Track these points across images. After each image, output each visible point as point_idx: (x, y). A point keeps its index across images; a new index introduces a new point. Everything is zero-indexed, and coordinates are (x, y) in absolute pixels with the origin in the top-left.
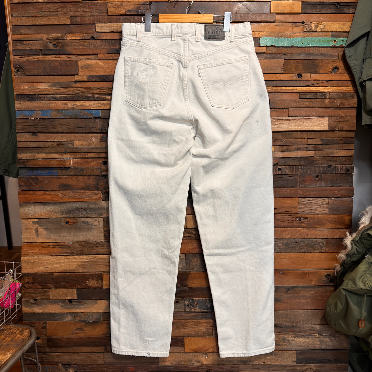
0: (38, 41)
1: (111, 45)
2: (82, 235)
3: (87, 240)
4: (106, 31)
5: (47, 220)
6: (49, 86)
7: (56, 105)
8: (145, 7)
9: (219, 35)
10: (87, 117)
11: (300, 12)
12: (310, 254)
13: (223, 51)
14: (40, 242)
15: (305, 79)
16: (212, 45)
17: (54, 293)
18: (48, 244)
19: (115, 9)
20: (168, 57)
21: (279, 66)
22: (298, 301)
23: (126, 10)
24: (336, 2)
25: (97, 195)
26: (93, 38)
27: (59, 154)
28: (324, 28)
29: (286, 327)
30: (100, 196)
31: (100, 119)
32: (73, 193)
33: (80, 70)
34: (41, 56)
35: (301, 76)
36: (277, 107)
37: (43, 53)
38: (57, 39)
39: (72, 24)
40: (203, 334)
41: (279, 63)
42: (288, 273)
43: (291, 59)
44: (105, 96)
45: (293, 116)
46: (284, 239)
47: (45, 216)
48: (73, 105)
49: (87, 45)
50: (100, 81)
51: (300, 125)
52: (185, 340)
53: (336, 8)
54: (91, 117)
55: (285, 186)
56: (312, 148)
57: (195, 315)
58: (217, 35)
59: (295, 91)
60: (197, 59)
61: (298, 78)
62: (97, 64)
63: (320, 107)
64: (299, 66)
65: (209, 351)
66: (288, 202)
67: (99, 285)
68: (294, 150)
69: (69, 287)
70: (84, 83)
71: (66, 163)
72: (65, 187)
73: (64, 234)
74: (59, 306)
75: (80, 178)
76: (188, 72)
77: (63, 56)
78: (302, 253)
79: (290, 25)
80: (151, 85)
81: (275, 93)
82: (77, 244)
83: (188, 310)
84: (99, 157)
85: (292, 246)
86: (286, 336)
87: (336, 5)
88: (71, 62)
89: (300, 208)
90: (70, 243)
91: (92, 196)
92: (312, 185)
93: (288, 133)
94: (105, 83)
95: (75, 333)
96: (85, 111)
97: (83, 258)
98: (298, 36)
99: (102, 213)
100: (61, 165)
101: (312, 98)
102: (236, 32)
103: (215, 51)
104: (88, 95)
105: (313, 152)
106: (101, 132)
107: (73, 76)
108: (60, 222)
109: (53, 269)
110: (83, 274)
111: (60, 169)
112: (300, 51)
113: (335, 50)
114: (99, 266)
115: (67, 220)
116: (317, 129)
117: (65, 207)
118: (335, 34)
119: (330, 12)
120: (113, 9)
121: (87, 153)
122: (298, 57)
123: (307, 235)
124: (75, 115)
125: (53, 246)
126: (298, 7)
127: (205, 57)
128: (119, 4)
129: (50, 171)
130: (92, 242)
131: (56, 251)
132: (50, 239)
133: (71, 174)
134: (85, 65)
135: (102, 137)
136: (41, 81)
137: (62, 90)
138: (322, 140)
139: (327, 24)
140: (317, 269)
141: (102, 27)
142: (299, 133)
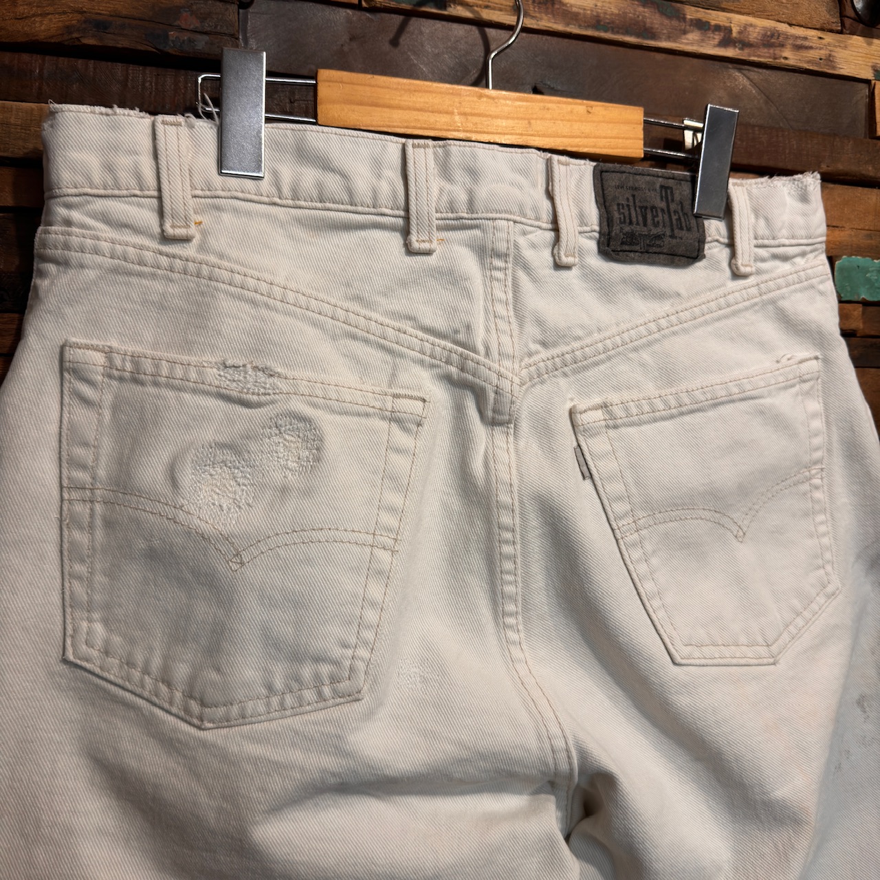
8: (209, 16)
9: (676, 231)
13: (701, 325)
16: (643, 289)
20: (388, 358)
58: (668, 233)
60: (565, 375)
76: (517, 451)
80: (281, 552)
102: (762, 222)
103: (663, 322)
127: (609, 358)
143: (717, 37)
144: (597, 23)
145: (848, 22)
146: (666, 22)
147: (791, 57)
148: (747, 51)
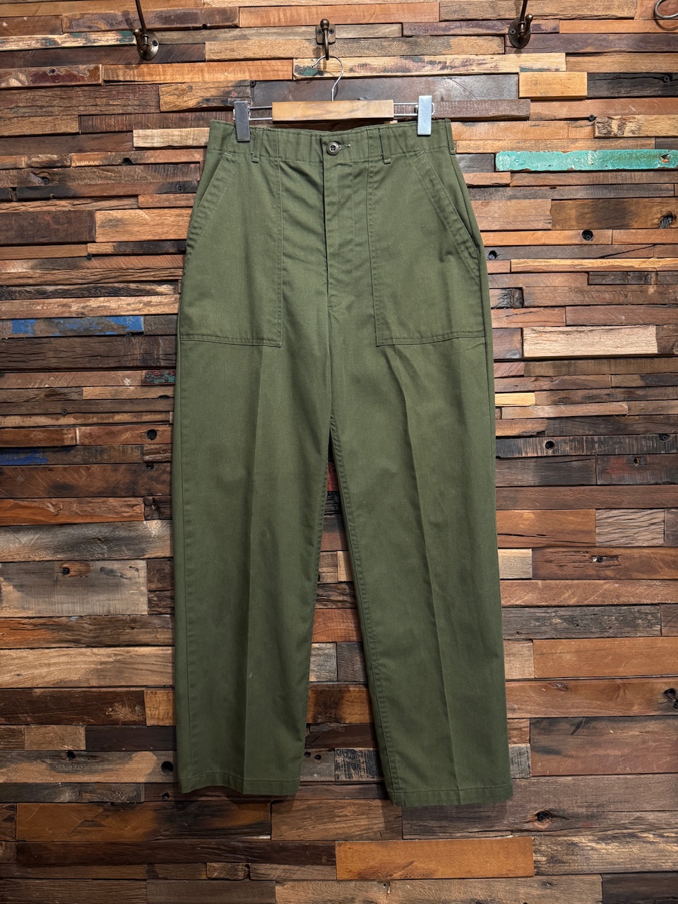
0: (8, 171)
1: (167, 175)
2: (99, 601)
3: (109, 611)
4: (156, 145)
5: (23, 566)
6: (32, 268)
7: (45, 308)
8: (241, 92)
10: (114, 333)
11: (585, 93)
12: (627, 641)
14: (6, 618)
15: (600, 242)
17: (35, 735)
18: (22, 622)
19: (176, 97)
21: (541, 213)
22: (602, 752)
23: (200, 99)
24: (663, 71)
25: (134, 508)
26: (127, 161)
27: (49, 416)
28: (639, 129)
29: (576, 817)
30: (141, 510)
31: (140, 338)
32: (80, 503)
33: (99, 231)
34: (15, 204)
35: (592, 235)
36: (540, 305)
37: (19, 195)
38: (50, 166)
39: (82, 134)
40: (379, 835)
41: (540, 207)
42: (576, 686)
43: (566, 197)
44: (152, 287)
45: (576, 323)
46: (564, 606)
47: (18, 557)
48: (83, 308)
49: (115, 177)
50: (141, 253)
51: (593, 345)
52: (337, 849)
53: (665, 86)
54: (122, 332)
55: (564, 483)
56: (623, 396)
57: (361, 789)
59: (578, 268)
61: (585, 238)
62: (136, 218)
63: (637, 303)
64: (587, 213)
65: (395, 875)
66: (571, 520)
67: (136, 718)
68: (580, 400)
69: (69, 722)
70: (106, 260)
71: (65, 436)
72: (61, 490)
73: (57, 598)
74: (44, 766)
75: (95, 468)
77: (63, 203)
78: (610, 639)
79: (562, 125)
81: (533, 274)
82: (88, 621)
83: (343, 778)
84: (139, 420)
85: (584, 622)
86: (575, 839)
87: (663, 80)
88: (78, 214)
89: (599, 534)
90: (73, 619)
91: (123, 509)
92: (624, 479)
93: (566, 362)
94: (154, 257)
95: (79, 832)
96: (108, 319)
97: (99, 655)
98: (581, 148)
99: (144, 549)
100: (53, 440)
101: (618, 282)
104: (116, 285)
105: (625, 405)
106: (143, 365)
107: (84, 246)
108: (49, 571)
109: (33, 678)
110: (100, 692)
111: (51, 450)
112: (585, 181)
113: (665, 178)
114: (136, 671)
115: (65, 566)
116: (631, 353)
117: (63, 535)
118: (664, 142)
119: (652, 94)
120: (172, 97)
121: (111, 414)
122: (581, 194)
123: (618, 597)
124: (85, 330)
125: (35, 625)
126: (579, 85)
128: (184, 86)
129: (30, 454)
130: (121, 617)
131: (39, 637)
132: (29, 609)
133: (76, 460)
134: (111, 220)
135: (146, 378)
136: (14, 256)
137: (60, 275)
138: (642, 377)
139: (647, 120)
140: (643, 677)
141: (146, 137)
142: (590, 361)
143: (440, 66)
144: (385, 70)
145: (507, 49)
146: (416, 64)
147: (476, 69)
148: (453, 70)
